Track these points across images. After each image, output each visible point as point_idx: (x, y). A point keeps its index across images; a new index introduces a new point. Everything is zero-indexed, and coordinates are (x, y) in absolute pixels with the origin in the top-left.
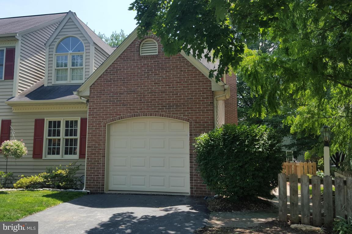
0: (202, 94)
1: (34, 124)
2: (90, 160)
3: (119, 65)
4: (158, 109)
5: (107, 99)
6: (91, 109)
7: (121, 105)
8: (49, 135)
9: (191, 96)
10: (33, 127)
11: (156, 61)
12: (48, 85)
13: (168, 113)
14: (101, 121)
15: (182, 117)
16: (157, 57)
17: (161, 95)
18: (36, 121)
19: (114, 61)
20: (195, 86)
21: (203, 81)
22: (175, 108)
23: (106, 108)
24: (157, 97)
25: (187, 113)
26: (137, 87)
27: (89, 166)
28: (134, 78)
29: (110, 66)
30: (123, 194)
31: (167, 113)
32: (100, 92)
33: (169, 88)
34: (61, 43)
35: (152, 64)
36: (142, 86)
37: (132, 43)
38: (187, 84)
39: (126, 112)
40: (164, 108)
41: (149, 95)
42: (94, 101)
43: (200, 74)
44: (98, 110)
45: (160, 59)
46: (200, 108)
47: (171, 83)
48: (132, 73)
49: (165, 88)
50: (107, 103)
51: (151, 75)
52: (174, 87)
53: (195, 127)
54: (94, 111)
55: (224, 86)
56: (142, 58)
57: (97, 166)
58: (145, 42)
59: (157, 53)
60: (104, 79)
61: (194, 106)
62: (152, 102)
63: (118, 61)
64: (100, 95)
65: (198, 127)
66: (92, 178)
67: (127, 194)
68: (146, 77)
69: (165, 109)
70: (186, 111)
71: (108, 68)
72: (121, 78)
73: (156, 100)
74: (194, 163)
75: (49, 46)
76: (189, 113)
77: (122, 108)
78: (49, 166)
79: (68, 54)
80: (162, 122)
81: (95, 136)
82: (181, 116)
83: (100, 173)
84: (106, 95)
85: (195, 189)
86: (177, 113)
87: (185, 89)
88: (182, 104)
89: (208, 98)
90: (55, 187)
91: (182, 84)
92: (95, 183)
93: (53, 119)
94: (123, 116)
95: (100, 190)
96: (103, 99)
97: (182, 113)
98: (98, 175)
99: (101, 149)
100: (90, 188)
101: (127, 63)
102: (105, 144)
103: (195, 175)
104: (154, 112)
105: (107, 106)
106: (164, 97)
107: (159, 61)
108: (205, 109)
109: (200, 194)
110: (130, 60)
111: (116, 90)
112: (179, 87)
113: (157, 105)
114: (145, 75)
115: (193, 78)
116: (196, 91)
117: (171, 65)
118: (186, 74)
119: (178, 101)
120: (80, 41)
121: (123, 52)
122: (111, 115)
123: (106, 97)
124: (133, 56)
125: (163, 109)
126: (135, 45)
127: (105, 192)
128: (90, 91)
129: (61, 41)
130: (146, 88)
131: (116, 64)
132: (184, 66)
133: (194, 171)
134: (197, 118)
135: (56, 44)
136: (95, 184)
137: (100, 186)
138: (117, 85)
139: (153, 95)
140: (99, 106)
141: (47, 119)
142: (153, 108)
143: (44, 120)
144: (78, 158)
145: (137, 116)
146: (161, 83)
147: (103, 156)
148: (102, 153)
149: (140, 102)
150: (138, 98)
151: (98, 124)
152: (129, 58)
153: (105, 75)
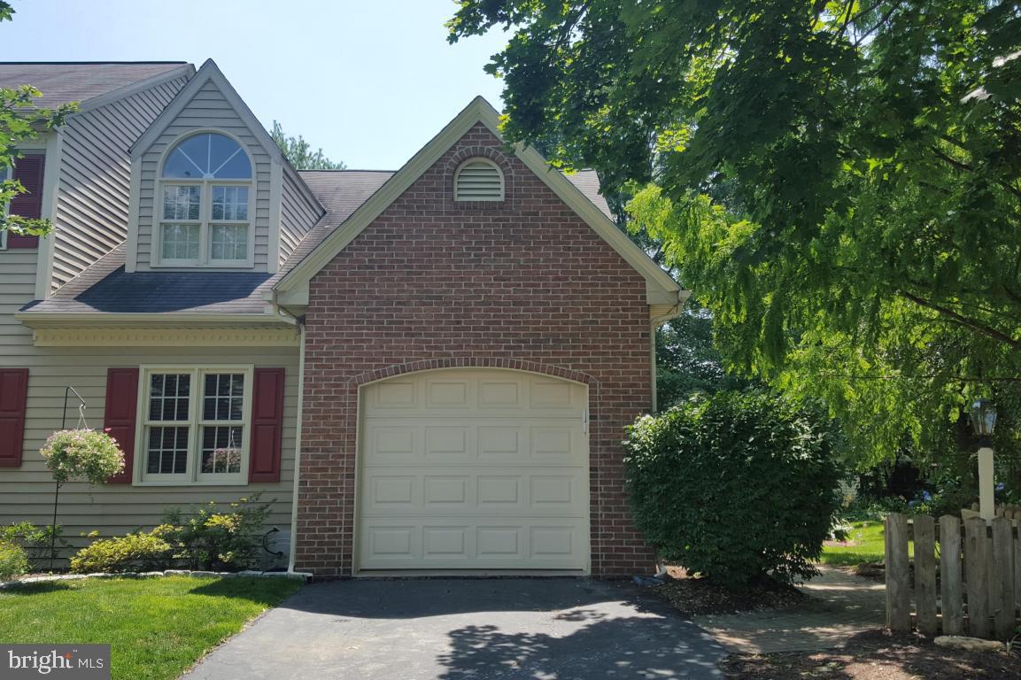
0: (621, 312)
1: (104, 382)
2: (308, 486)
3: (396, 225)
4: (506, 348)
5: (362, 316)
6: (314, 344)
7: (400, 335)
8: (153, 416)
9: (594, 316)
10: (103, 392)
11: (500, 220)
12: (139, 270)
13: (533, 360)
14: (344, 376)
15: (570, 369)
16: (502, 209)
17: (513, 310)
18: (113, 373)
19: (382, 213)
20: (603, 291)
21: (626, 279)
22: (552, 347)
23: (357, 341)
24: (503, 316)
25: (584, 360)
26: (448, 285)
27: (305, 503)
28: (437, 261)
29: (370, 225)
30: (407, 579)
31: (529, 359)
32: (339, 297)
33: (535, 291)
34: (179, 149)
35: (489, 225)
36: (461, 285)
37: (434, 166)
38: (583, 285)
39: (416, 354)
40: (523, 345)
41: (480, 310)
42: (323, 321)
43: (616, 260)
44: (335, 346)
45: (510, 213)
46: (618, 347)
47: (540, 279)
48: (431, 249)
49: (524, 291)
50: (363, 329)
51: (485, 255)
52: (549, 291)
53: (605, 398)
54: (322, 349)
55: (678, 292)
56: (462, 208)
57: (332, 503)
58: (468, 166)
59: (502, 199)
60: (351, 261)
61: (600, 341)
62: (488, 329)
63: (394, 213)
64: (340, 303)
65: (612, 398)
66: (316, 537)
67: (420, 578)
68: (473, 261)
69: (525, 348)
70: (580, 354)
71: (365, 230)
72: (402, 261)
73: (499, 323)
74: (601, 490)
75: (143, 156)
76: (589, 360)
77: (405, 341)
78: (172, 506)
79: (202, 182)
80: (510, 384)
81: (324, 418)
82: (568, 366)
83: (340, 523)
84: (358, 304)
85: (604, 560)
86: (558, 361)
87: (577, 298)
88: (571, 335)
89: (637, 322)
90: (200, 567)
91: (569, 284)
92: (324, 551)
93: (165, 369)
94: (408, 365)
95: (339, 570)
96: (349, 316)
97: (570, 361)
98: (334, 530)
99: (343, 456)
100: (308, 564)
101: (420, 219)
102: (354, 442)
103: (603, 523)
104: (495, 354)
105: (362, 334)
106: (523, 315)
107: (508, 220)
108: (630, 351)
109: (616, 570)
110: (428, 213)
111: (387, 292)
112: (562, 291)
113: (502, 338)
114: (470, 254)
115: (598, 270)
116: (606, 304)
117: (539, 232)
118: (580, 258)
119: (560, 329)
120: (239, 147)
121: (407, 190)
122: (373, 360)
123: (358, 310)
124: (436, 202)
125: (520, 347)
126: (443, 171)
127: (353, 575)
128: (311, 292)
129: (179, 144)
130: (472, 289)
131: (387, 219)
132: (574, 237)
133: (600, 512)
134: (611, 373)
135: (165, 151)
136: (326, 553)
137: (339, 558)
138: (388, 279)
139: (491, 310)
140: (336, 335)
141: (146, 370)
142: (492, 344)
143: (137, 371)
144: (245, 483)
145: (447, 366)
146: (515, 279)
147: (348, 476)
148: (345, 466)
149: (455, 329)
150: (449, 316)
151: (334, 386)
152: (425, 207)
153: (356, 250)
